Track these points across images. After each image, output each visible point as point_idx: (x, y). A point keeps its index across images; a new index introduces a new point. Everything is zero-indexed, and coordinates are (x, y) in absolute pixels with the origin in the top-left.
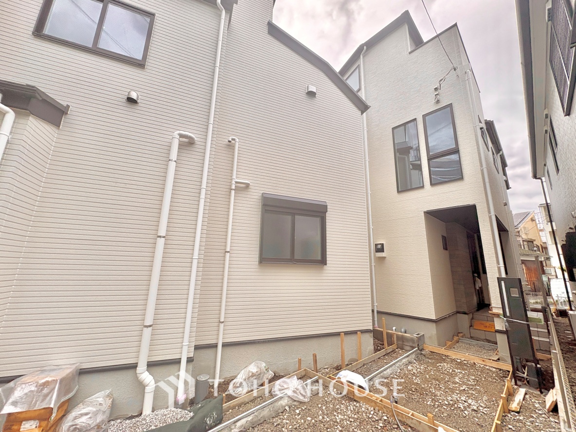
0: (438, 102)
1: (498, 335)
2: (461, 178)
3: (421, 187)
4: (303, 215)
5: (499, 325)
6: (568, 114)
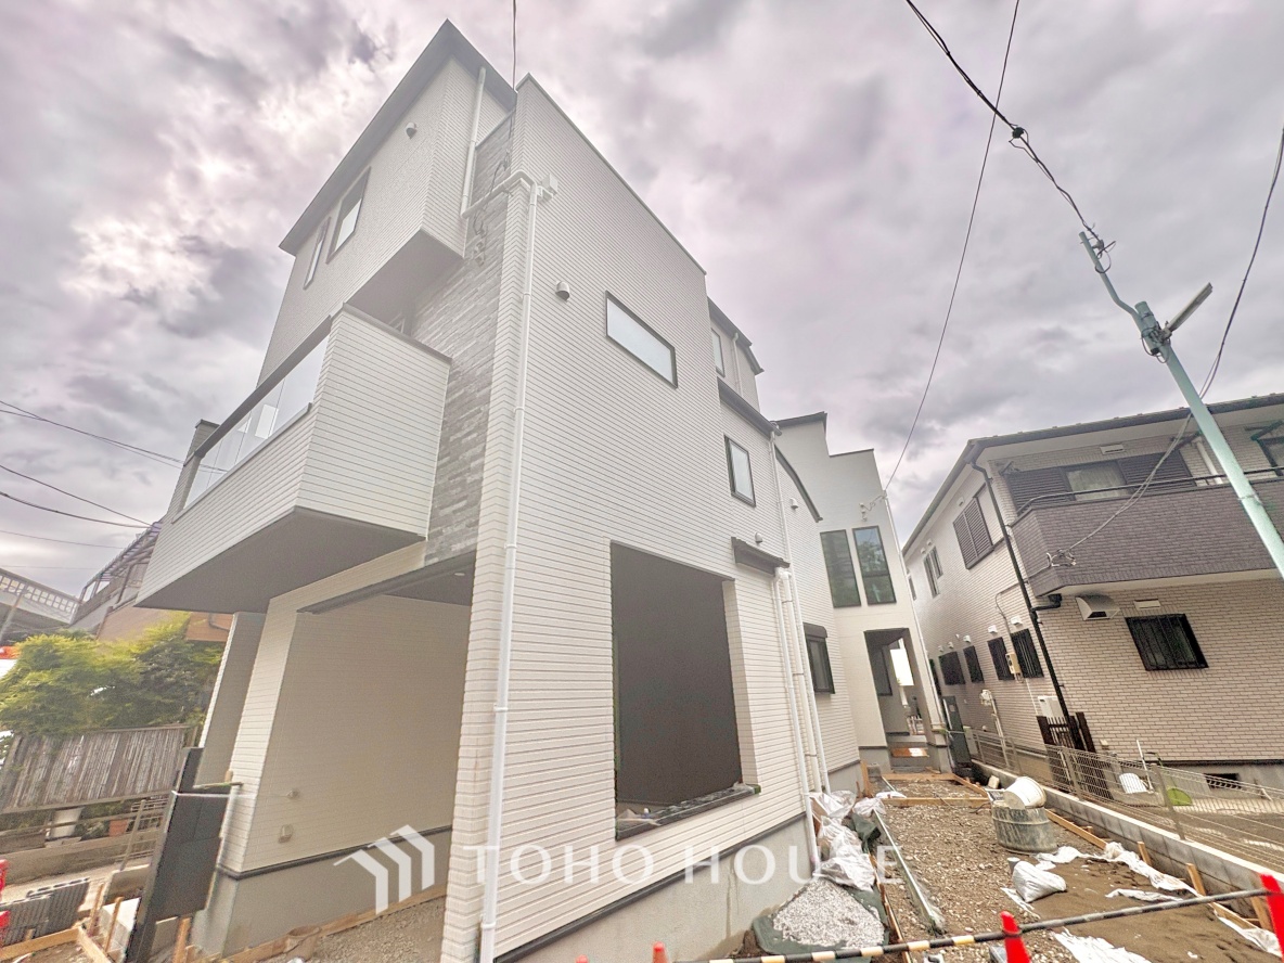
0: (865, 520)
1: (939, 751)
2: (895, 601)
3: (858, 604)
4: (816, 639)
5: (939, 741)
6: (969, 569)
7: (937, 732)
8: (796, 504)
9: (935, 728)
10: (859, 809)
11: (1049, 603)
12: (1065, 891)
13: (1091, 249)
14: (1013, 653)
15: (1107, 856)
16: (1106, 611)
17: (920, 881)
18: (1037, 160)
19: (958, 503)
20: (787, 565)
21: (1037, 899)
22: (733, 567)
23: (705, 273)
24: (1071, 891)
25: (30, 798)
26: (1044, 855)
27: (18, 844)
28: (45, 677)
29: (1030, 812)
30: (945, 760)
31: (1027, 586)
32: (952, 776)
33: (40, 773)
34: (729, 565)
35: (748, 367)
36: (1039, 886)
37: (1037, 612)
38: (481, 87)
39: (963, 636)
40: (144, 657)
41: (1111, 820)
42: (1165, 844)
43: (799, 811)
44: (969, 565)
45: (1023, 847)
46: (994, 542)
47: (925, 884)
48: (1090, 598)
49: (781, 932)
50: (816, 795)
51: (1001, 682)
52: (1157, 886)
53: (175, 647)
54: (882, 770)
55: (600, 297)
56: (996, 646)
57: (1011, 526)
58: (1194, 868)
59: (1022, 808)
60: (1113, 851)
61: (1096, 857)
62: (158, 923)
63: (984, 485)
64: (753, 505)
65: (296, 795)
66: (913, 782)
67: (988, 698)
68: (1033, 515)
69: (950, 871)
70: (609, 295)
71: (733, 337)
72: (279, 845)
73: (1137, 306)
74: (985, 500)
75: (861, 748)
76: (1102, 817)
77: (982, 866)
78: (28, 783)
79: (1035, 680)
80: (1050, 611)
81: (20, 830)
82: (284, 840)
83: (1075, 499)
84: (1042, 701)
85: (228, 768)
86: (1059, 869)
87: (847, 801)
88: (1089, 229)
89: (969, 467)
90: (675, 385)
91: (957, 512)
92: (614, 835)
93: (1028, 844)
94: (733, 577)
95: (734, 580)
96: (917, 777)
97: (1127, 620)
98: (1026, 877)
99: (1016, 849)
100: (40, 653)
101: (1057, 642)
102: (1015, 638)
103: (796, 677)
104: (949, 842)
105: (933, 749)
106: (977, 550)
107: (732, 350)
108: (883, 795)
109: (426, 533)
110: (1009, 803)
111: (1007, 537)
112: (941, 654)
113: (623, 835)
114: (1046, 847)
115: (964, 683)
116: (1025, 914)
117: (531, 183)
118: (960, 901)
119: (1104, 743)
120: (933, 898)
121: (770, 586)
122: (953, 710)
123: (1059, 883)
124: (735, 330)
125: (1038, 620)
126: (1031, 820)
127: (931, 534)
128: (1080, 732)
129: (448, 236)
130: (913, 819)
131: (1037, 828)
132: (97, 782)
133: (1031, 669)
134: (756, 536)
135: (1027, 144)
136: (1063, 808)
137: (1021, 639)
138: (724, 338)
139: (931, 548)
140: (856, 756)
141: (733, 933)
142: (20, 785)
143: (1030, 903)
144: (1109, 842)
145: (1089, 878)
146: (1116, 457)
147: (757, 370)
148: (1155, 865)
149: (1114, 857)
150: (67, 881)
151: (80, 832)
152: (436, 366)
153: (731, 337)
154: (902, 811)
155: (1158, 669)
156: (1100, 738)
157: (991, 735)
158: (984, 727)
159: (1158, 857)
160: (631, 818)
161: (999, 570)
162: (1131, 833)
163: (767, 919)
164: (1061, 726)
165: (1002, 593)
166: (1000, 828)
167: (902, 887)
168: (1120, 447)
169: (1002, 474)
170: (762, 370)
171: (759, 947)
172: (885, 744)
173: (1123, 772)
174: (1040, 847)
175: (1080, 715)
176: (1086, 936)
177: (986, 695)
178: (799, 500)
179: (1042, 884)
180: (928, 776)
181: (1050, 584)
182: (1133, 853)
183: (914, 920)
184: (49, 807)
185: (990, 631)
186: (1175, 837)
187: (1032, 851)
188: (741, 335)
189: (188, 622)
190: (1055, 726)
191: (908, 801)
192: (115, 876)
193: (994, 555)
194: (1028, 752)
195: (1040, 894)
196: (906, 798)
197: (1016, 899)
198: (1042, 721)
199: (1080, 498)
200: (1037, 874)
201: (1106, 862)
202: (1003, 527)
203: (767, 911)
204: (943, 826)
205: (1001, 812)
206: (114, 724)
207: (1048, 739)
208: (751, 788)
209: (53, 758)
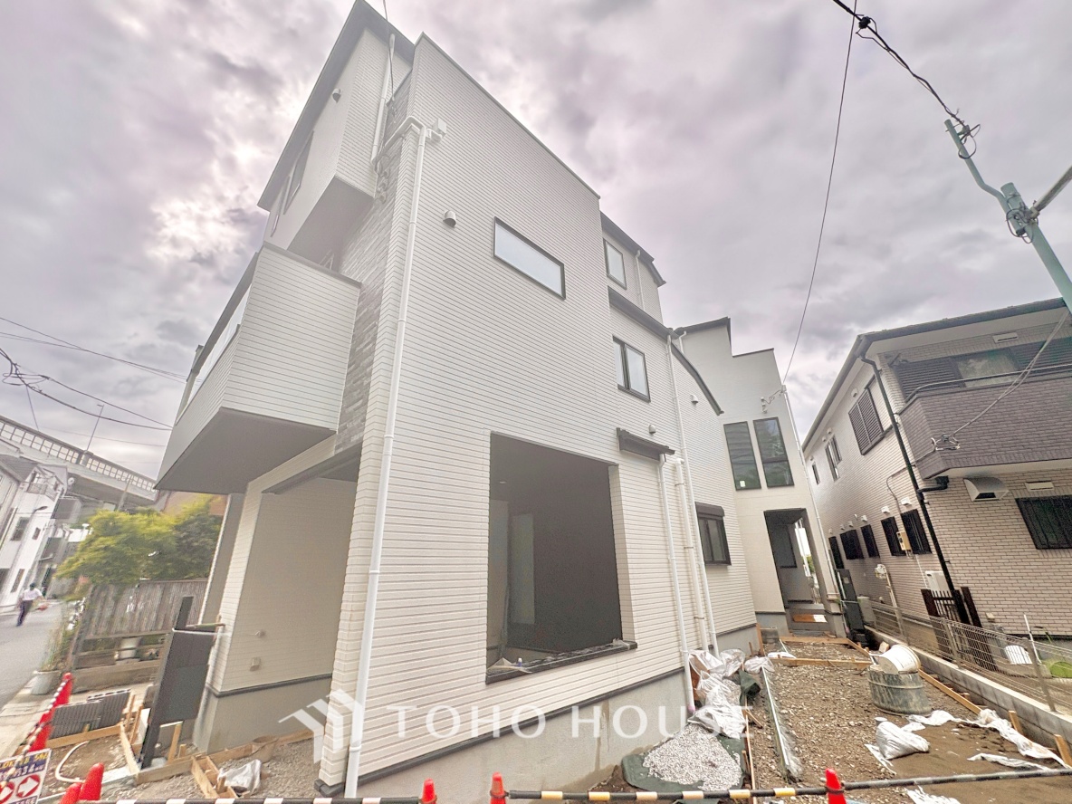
0: (765, 412)
1: (835, 618)
2: (792, 484)
3: (759, 487)
4: (711, 519)
5: (834, 609)
6: (864, 454)
7: (833, 601)
8: (696, 399)
9: (830, 597)
10: (749, 666)
11: (936, 485)
12: (927, 752)
13: (955, 136)
14: (904, 531)
15: (980, 722)
16: (996, 492)
17: (788, 733)
18: (889, 49)
19: (853, 394)
20: (672, 452)
21: (898, 758)
22: (619, 454)
23: (599, 198)
24: (932, 753)
25: (103, 630)
26: (915, 716)
27: (97, 661)
28: (110, 542)
29: (903, 677)
30: (840, 625)
31: (914, 469)
32: (846, 641)
33: (108, 613)
34: (613, 452)
35: (650, 280)
36: (900, 745)
37: (924, 494)
38: (392, 50)
39: (860, 516)
40: (177, 528)
41: (987, 689)
42: (1036, 714)
43: (678, 666)
44: (863, 452)
45: (896, 709)
46: (885, 429)
47: (793, 736)
48: (977, 480)
49: (649, 768)
50: (698, 653)
51: (894, 558)
52: (1024, 753)
53: (203, 520)
54: (779, 632)
55: (490, 222)
56: (889, 524)
57: (900, 414)
58: (1062, 741)
59: (895, 673)
60: (986, 717)
61: (969, 721)
62: (162, 726)
63: (874, 378)
64: (647, 400)
65: (263, 634)
66: (809, 644)
67: (882, 572)
68: (918, 403)
69: (821, 726)
70: (497, 221)
71: (636, 254)
72: (251, 673)
73: (1002, 189)
74: (876, 392)
75: (757, 613)
76: (978, 685)
77: (852, 723)
78: (100, 618)
79: (924, 556)
80: (938, 492)
81: (98, 651)
82: (255, 668)
83: (965, 386)
84: (929, 575)
85: (218, 613)
86: (928, 732)
87: (738, 659)
88: (953, 116)
89: (859, 361)
90: (563, 297)
91: (852, 403)
92: (484, 679)
93: (901, 706)
94: (617, 462)
95: (617, 465)
96: (813, 640)
97: (1017, 500)
98: (889, 736)
99: (889, 710)
100: (106, 525)
101: (943, 521)
102: (905, 517)
103: (687, 550)
104: (826, 700)
105: (829, 616)
106: (870, 437)
107: (635, 266)
108: (774, 655)
109: (336, 428)
110: (883, 668)
111: (895, 424)
112: (842, 532)
113: (492, 679)
114: (919, 710)
115: (863, 558)
116: (882, 770)
117: (420, 127)
118: (822, 753)
119: (991, 616)
120: (796, 749)
121: (656, 470)
122: (847, 581)
123: (922, 744)
124: (638, 248)
125: (925, 501)
126: (904, 684)
127: (831, 423)
128: (965, 605)
129: (360, 180)
130: (798, 677)
131: (910, 692)
132: (149, 618)
133: (920, 544)
134: (650, 428)
135: (876, 33)
136: (944, 675)
137: (910, 518)
138: (627, 255)
139: (831, 437)
140: (754, 620)
141: (602, 767)
142: (95, 620)
143: (890, 760)
144: (983, 709)
145: (957, 742)
146: (1009, 345)
147: (659, 281)
148: (1027, 734)
149: (987, 722)
150: (115, 692)
151: (139, 656)
152: (348, 290)
153: (634, 254)
154: (791, 671)
155: (1049, 548)
156: (985, 610)
157: (886, 607)
158: (881, 598)
159: (1030, 726)
160: (507, 665)
161: (889, 454)
162: (1004, 702)
163: (638, 757)
164: (947, 599)
165: (893, 476)
166: (875, 690)
167: (769, 737)
168: (1015, 335)
169: (891, 365)
170: (664, 282)
171: (625, 780)
172: (783, 610)
173: (1009, 644)
174: (913, 709)
175: (966, 590)
176: (938, 795)
177: (880, 569)
178: (699, 395)
179: (903, 743)
180: (824, 640)
181: (936, 466)
182: (1005, 721)
183: (773, 767)
184: (117, 636)
185: (883, 511)
186: (1045, 707)
187: (904, 713)
188: (642, 250)
189: (211, 500)
190: (939, 599)
191: (796, 661)
192: (149, 688)
193: (884, 442)
194: (912, 621)
195: (901, 753)
196: (795, 658)
197: (878, 755)
198: (927, 595)
199: (969, 385)
200: (900, 735)
201: (976, 726)
202: (892, 415)
203: (640, 750)
204: (825, 684)
205: (875, 675)
206: (161, 577)
207: (932, 610)
208: (628, 645)
209: (117, 600)
